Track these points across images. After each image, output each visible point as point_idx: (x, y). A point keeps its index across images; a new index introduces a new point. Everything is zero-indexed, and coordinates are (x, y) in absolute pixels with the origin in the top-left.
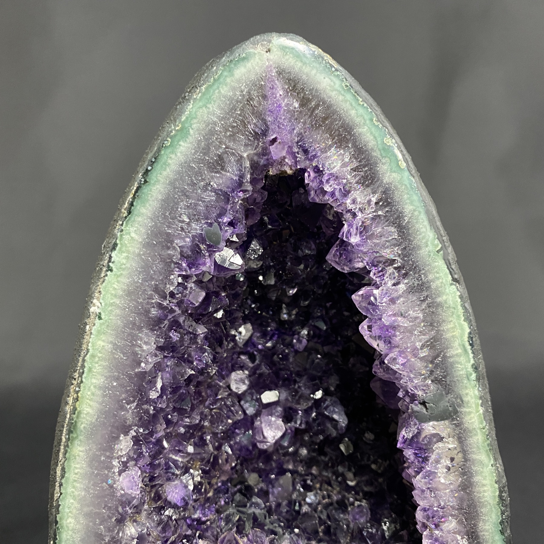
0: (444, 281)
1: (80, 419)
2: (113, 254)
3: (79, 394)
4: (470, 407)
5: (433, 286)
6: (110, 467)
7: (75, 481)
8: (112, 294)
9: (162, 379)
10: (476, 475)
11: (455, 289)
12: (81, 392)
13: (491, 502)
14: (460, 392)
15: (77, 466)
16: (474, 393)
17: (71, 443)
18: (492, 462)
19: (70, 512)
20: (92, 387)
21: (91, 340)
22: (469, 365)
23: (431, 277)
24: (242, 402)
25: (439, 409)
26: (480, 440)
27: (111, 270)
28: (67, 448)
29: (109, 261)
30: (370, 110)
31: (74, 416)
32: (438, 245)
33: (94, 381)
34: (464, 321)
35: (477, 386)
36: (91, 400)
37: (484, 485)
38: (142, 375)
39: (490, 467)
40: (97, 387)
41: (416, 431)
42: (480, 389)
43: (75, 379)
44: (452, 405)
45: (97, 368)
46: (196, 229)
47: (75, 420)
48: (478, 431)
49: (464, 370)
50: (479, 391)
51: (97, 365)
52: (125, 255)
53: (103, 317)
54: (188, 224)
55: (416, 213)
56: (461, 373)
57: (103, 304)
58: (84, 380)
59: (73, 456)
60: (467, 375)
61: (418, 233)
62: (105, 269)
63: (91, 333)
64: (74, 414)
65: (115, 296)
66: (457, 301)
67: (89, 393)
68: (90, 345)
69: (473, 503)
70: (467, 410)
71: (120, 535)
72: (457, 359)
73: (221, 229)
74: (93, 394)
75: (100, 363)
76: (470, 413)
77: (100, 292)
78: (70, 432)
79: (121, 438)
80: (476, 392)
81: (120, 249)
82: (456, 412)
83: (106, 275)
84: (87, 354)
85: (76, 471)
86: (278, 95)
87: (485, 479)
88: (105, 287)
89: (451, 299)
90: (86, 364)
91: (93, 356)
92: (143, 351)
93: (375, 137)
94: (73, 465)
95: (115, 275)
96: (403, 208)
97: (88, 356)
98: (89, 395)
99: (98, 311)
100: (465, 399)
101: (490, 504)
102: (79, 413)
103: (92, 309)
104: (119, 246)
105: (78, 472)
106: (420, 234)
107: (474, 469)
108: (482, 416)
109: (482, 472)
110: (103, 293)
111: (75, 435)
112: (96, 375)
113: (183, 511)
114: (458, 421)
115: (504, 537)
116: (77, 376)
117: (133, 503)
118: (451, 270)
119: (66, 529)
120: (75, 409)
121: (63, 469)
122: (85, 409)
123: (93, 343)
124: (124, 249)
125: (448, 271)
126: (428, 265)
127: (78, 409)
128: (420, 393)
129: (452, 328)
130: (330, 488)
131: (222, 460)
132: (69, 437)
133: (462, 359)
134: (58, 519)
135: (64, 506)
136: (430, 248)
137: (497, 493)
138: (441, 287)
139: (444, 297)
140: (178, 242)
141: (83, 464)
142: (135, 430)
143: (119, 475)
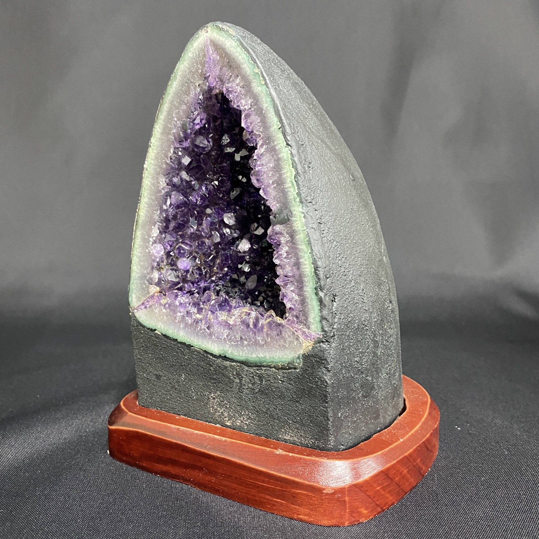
0: (282, 145)
4: (296, 217)
5: (277, 148)
6: (149, 241)
7: (137, 248)
8: (151, 158)
9: (170, 200)
10: (301, 258)
11: (288, 150)
14: (291, 209)
18: (310, 251)
20: (144, 203)
21: (144, 181)
22: (295, 193)
23: (276, 143)
25: (281, 218)
26: (302, 237)
28: (135, 233)
29: (151, 143)
31: (138, 217)
32: (279, 125)
33: (145, 200)
34: (292, 167)
35: (301, 206)
37: (305, 264)
40: (146, 203)
43: (139, 200)
44: (287, 215)
47: (138, 219)
48: (301, 232)
49: (293, 196)
50: (303, 209)
51: (146, 193)
52: (155, 139)
53: (148, 169)
54: (176, 122)
55: (269, 108)
56: (291, 197)
57: (148, 163)
59: (137, 236)
60: (294, 199)
61: (269, 119)
62: (149, 147)
63: (144, 178)
66: (289, 157)
68: (144, 183)
69: (301, 274)
70: (295, 219)
71: (152, 276)
72: (289, 189)
73: (188, 123)
75: (147, 191)
76: (296, 221)
77: (147, 158)
78: (136, 224)
79: (153, 228)
80: (300, 209)
82: (289, 220)
83: (150, 149)
84: (143, 188)
87: (305, 261)
88: (149, 155)
90: (142, 192)
93: (250, 69)
94: (137, 241)
95: (152, 149)
96: (263, 106)
98: (143, 207)
99: (146, 167)
100: (294, 213)
101: (309, 276)
102: (140, 216)
104: (153, 135)
105: (138, 244)
106: (271, 120)
107: (300, 254)
109: (304, 256)
112: (145, 198)
114: (290, 225)
116: (140, 198)
117: (157, 260)
118: (286, 139)
119: (134, 271)
120: (138, 214)
121: (134, 243)
122: (142, 214)
124: (155, 136)
125: (284, 140)
126: (274, 137)
128: (273, 209)
129: (286, 171)
132: (136, 227)
133: (292, 190)
134: (131, 266)
135: (134, 261)
136: (275, 127)
137: (313, 270)
138: (281, 149)
139: (282, 154)
140: (173, 131)
141: (140, 240)
142: (158, 224)
143: (152, 246)
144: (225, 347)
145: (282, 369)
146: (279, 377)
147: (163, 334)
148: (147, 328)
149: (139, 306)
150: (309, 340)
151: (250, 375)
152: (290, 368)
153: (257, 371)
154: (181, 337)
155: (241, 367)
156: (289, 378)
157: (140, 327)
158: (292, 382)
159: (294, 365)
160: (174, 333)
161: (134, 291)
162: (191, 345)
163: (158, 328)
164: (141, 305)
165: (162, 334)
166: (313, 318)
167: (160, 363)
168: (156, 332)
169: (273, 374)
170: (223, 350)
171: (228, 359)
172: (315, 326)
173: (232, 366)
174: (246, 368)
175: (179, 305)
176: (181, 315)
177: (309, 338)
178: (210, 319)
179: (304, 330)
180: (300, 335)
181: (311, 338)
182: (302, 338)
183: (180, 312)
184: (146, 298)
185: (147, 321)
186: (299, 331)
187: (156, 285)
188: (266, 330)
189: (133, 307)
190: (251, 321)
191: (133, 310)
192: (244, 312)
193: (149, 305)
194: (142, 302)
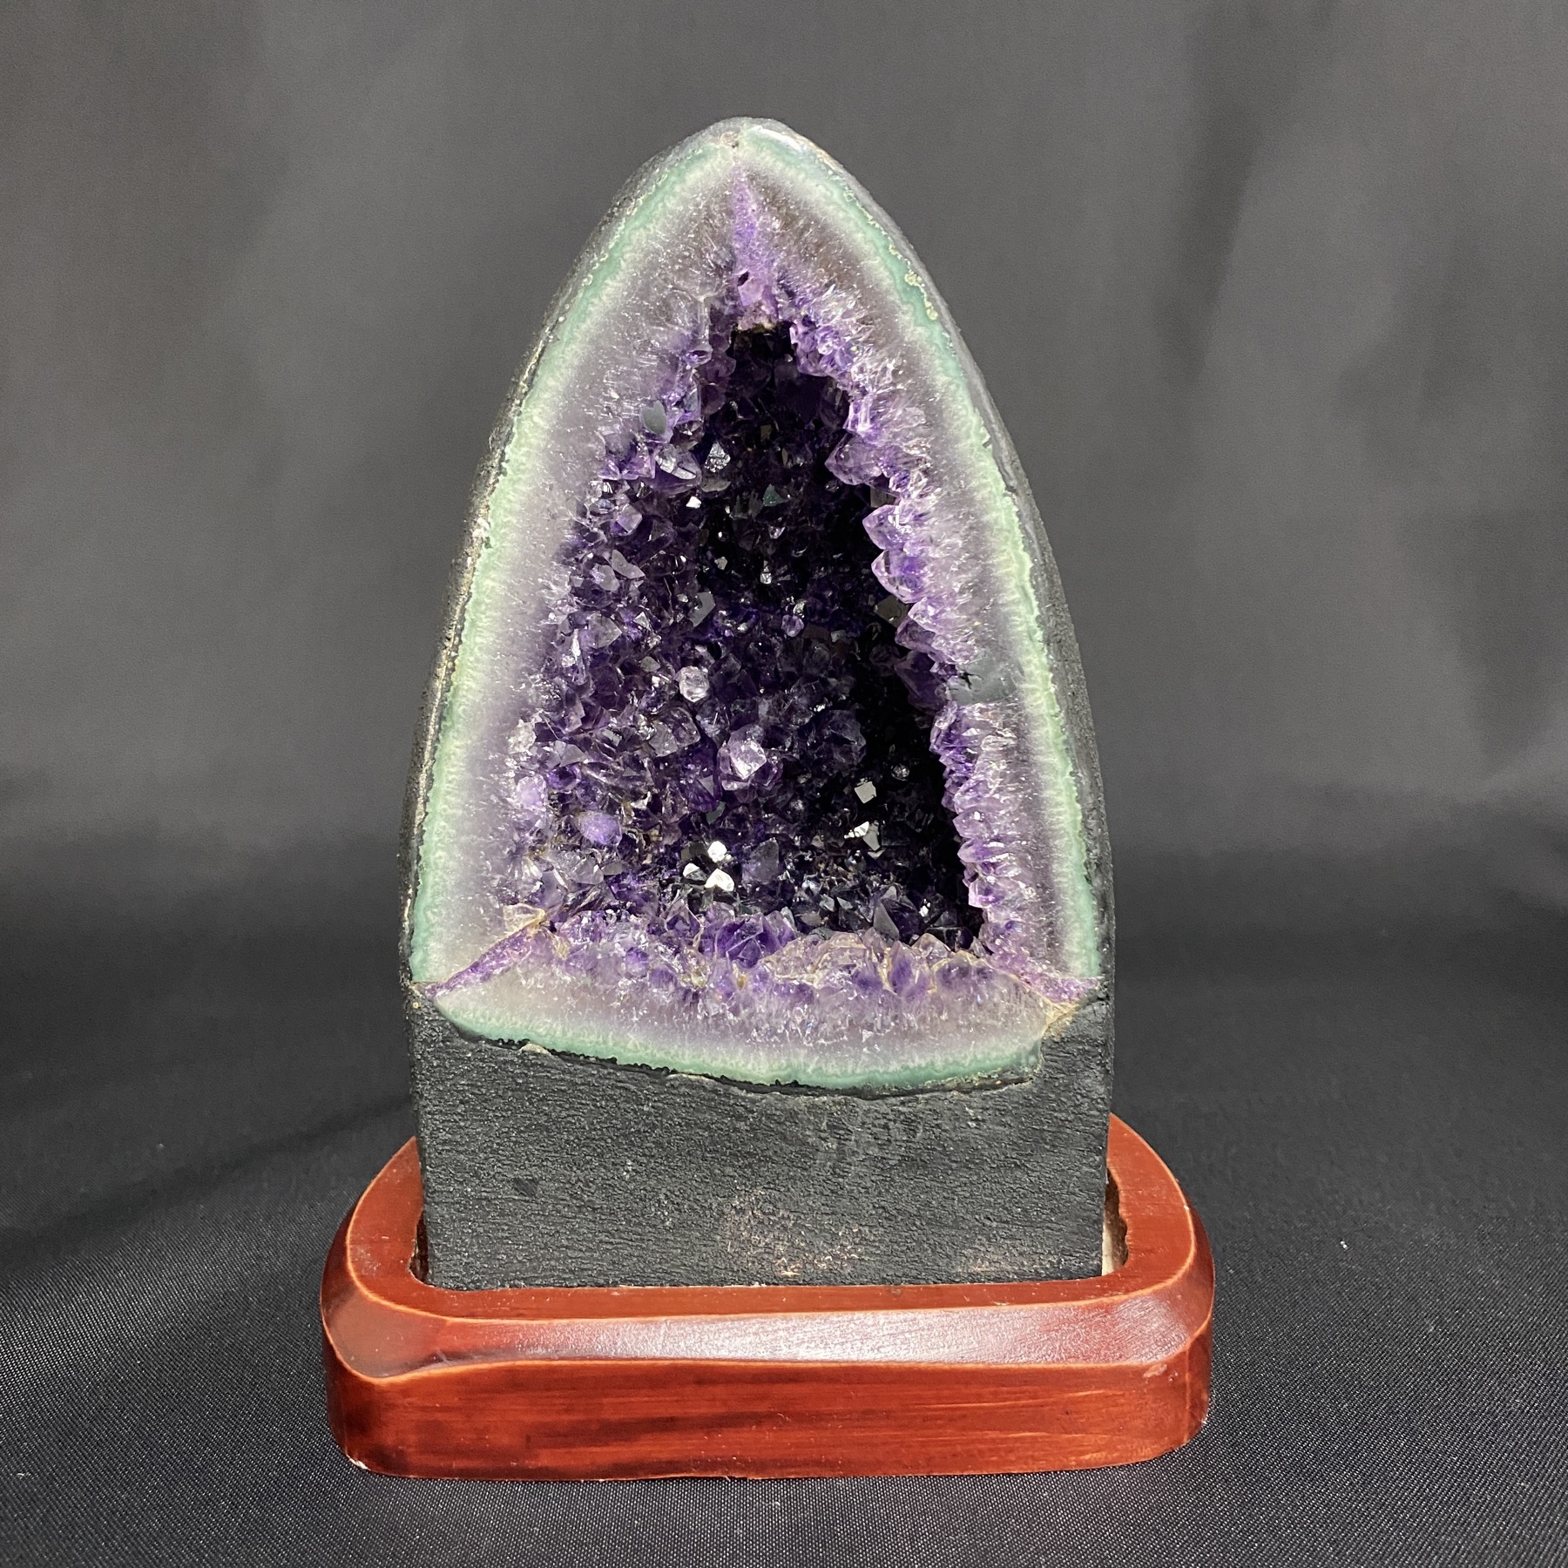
0: (994, 490)
1: (457, 699)
2: (507, 449)
3: (456, 661)
4: (1035, 682)
5: (978, 496)
6: (502, 770)
7: (448, 793)
8: (506, 510)
9: (579, 639)
10: (1046, 788)
11: (1011, 503)
12: (458, 658)
13: (1070, 830)
14: (1019, 659)
15: (452, 770)
16: (1040, 661)
17: (443, 736)
18: (1070, 769)
19: (440, 841)
20: (476, 650)
21: (474, 579)
22: (1032, 618)
23: (974, 484)
25: (988, 684)
26: (1051, 734)
27: (505, 474)
28: (436, 744)
29: (501, 460)
30: (884, 233)
31: (449, 694)
32: (984, 436)
33: (479, 640)
34: (1024, 550)
35: (1046, 651)
36: (474, 669)
37: (1058, 804)
38: (552, 631)
39: (1067, 776)
40: (485, 649)
41: (954, 718)
42: (1051, 657)
43: (449, 639)
44: (1008, 677)
45: (484, 622)
46: (629, 410)
47: (449, 700)
49: (1025, 625)
50: (1048, 659)
51: (483, 616)
52: (524, 449)
53: (492, 543)
54: (618, 402)
55: (953, 387)
56: (1020, 629)
57: (492, 524)
58: (463, 639)
59: (446, 754)
60: (1029, 632)
61: (955, 417)
62: (494, 472)
63: (475, 569)
64: (449, 691)
65: (510, 512)
66: (1013, 521)
67: (472, 659)
68: (472, 586)
69: (1042, 830)
70: (1030, 686)
71: (516, 876)
72: (1014, 608)
73: (666, 411)
74: (478, 660)
75: (488, 613)
76: (1033, 691)
77: (487, 506)
78: (441, 718)
79: (519, 726)
80: (1044, 660)
81: (518, 440)
82: (1013, 688)
83: (498, 481)
84: (467, 601)
85: (450, 778)
86: (750, 210)
87: (1059, 794)
88: (496, 500)
89: (1004, 517)
90: (466, 616)
91: (477, 603)
92: (553, 595)
93: (891, 273)
94: (446, 769)
95: (510, 480)
96: (933, 380)
97: (470, 603)
98: (470, 662)
99: (485, 535)
100: (1027, 670)
101: (1068, 833)
102: (456, 689)
103: (476, 533)
104: (516, 436)
105: (453, 779)
106: (958, 419)
107: (1044, 777)
108: (1054, 697)
109: (1055, 784)
110: (492, 507)
111: (448, 724)
112: (481, 632)
114: (1015, 702)
115: (1091, 888)
116: (453, 635)
117: (536, 825)
118: (1004, 474)
119: (434, 867)
120: (449, 684)
121: (430, 778)
122: (466, 682)
123: (477, 584)
124: (523, 441)
125: (999, 475)
126: (970, 466)
127: (455, 683)
128: (960, 662)
129: (1006, 561)
132: (440, 728)
133: (1022, 609)
134: (421, 853)
135: (431, 833)
136: (974, 439)
137: (1080, 818)
138: (990, 499)
139: (994, 514)
140: (605, 430)
141: (461, 767)
142: (540, 715)
143: (517, 782)
144: (796, 1055)
145: (981, 1088)
146: (971, 1112)
147: (559, 1050)
148: (489, 1041)
149: (459, 975)
150: (1064, 1000)
151: (876, 1122)
152: (1005, 1083)
153: (900, 1108)
154: (630, 1051)
155: (846, 1104)
156: (999, 1110)
157: (459, 1042)
158: (1008, 1119)
159: (1018, 1074)
160: (605, 1042)
161: (437, 929)
162: (671, 1068)
163: (539, 1035)
164: (466, 971)
165: (553, 1052)
166: (1078, 943)
167: (538, 1141)
168: (528, 1047)
169: (951, 1106)
170: (789, 1066)
171: (804, 1089)
172: (1082, 963)
173: (814, 1106)
174: (865, 1105)
175: (624, 954)
176: (633, 984)
177: (1065, 996)
178: (741, 985)
179: (1052, 975)
180: (1039, 990)
181: (1072, 993)
182: (1043, 999)
183: (630, 977)
184: (492, 946)
185: (490, 1019)
186: (1037, 982)
187: (531, 902)
188: (935, 990)
189: (429, 983)
190: (884, 972)
191: (429, 990)
192: (844, 950)
193: (501, 969)
194: (470, 962)
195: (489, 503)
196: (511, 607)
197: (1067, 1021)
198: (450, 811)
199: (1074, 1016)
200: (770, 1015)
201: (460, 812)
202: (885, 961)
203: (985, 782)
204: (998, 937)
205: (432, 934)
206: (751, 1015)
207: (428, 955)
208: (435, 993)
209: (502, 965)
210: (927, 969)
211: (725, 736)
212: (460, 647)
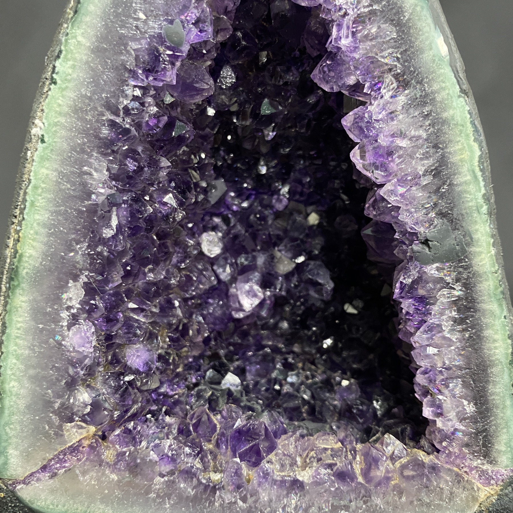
0: (451, 92)
1: (22, 264)
2: (57, 64)
3: (20, 234)
4: (480, 246)
5: (439, 98)
6: (57, 320)
7: (17, 337)
8: (56, 112)
9: (117, 215)
10: (487, 329)
11: (464, 103)
12: (22, 231)
13: (503, 360)
14: (469, 228)
15: (20, 319)
16: (485, 230)
17: (12, 293)
18: (505, 313)
19: (13, 374)
20: (35, 225)
21: (33, 169)
22: (480, 195)
23: (435, 87)
24: (215, 268)
25: (445, 248)
26: (491, 287)
27: (55, 83)
28: (7, 299)
29: (53, 72)
31: (15, 260)
33: (37, 217)
34: (474, 141)
35: (489, 221)
36: (34, 240)
37: (495, 341)
38: (93, 210)
39: (503, 319)
40: (41, 224)
41: (417, 275)
42: (492, 226)
43: (16, 217)
44: (460, 243)
45: (41, 202)
46: (154, 28)
47: (16, 264)
48: (490, 275)
49: (474, 201)
50: (490, 228)
51: (40, 198)
52: (70, 63)
53: (46, 139)
54: (145, 22)
55: (418, 9)
56: (470, 204)
57: (46, 124)
58: (25, 217)
59: (15, 308)
60: (477, 207)
61: (421, 33)
62: (47, 83)
63: (33, 160)
64: (15, 257)
65: (60, 114)
66: (466, 117)
67: (32, 232)
68: (32, 174)
69: (482, 361)
70: (478, 250)
71: (71, 401)
72: (465, 187)
73: (184, 27)
74: (36, 233)
75: (44, 195)
76: (481, 253)
77: (42, 110)
78: (11, 279)
79: (70, 285)
80: (488, 229)
81: (66, 56)
82: (464, 251)
83: (50, 89)
84: (28, 186)
85: (19, 325)
87: (496, 333)
88: (49, 104)
89: (459, 114)
90: (27, 198)
91: (36, 187)
92: (94, 179)
94: (14, 318)
95: (59, 88)
96: (403, 2)
97: (30, 187)
98: (31, 235)
99: (40, 133)
100: (475, 237)
101: (501, 362)
102: (21, 256)
103: (34, 131)
104: (64, 53)
105: (21, 327)
106: (423, 34)
107: (485, 321)
108: (494, 258)
109: (493, 325)
110: (46, 111)
111: (16, 283)
112: (39, 210)
113: (145, 378)
114: (466, 262)
116: (18, 213)
117: (85, 363)
118: (459, 79)
119: (9, 394)
120: (16, 252)
122: (28, 251)
123: (35, 172)
124: (69, 56)
125: (455, 81)
126: (433, 72)
127: (20, 251)
128: (421, 229)
129: (460, 150)
130: (313, 367)
131: (192, 331)
132: (10, 287)
135: (6, 368)
137: (510, 350)
138: (448, 99)
139: (451, 112)
140: (134, 45)
141: (26, 317)
142: (86, 276)
143: (69, 329)
149: (32, 475)
150: (493, 485)
161: (14, 440)
164: (37, 472)
172: (507, 458)
175: (157, 459)
176: (165, 481)
177: (492, 482)
178: (249, 481)
179: (485, 468)
180: (475, 478)
181: (498, 479)
182: (478, 484)
183: (162, 476)
184: (56, 453)
185: (57, 506)
186: (473, 472)
187: (84, 421)
188: (397, 482)
189: (10, 480)
190: (357, 468)
191: (10, 485)
192: (326, 449)
193: (64, 470)
194: (40, 465)
195: (44, 108)
196: (60, 190)
197: (494, 499)
198: (19, 352)
199: (499, 495)
200: (271, 501)
201: (27, 352)
202: (358, 458)
203: (439, 326)
204: (445, 440)
205: (10, 444)
206: (256, 502)
207: (8, 459)
208: (15, 487)
209: (64, 467)
210: (391, 466)
211: (234, 279)
212: (23, 222)
